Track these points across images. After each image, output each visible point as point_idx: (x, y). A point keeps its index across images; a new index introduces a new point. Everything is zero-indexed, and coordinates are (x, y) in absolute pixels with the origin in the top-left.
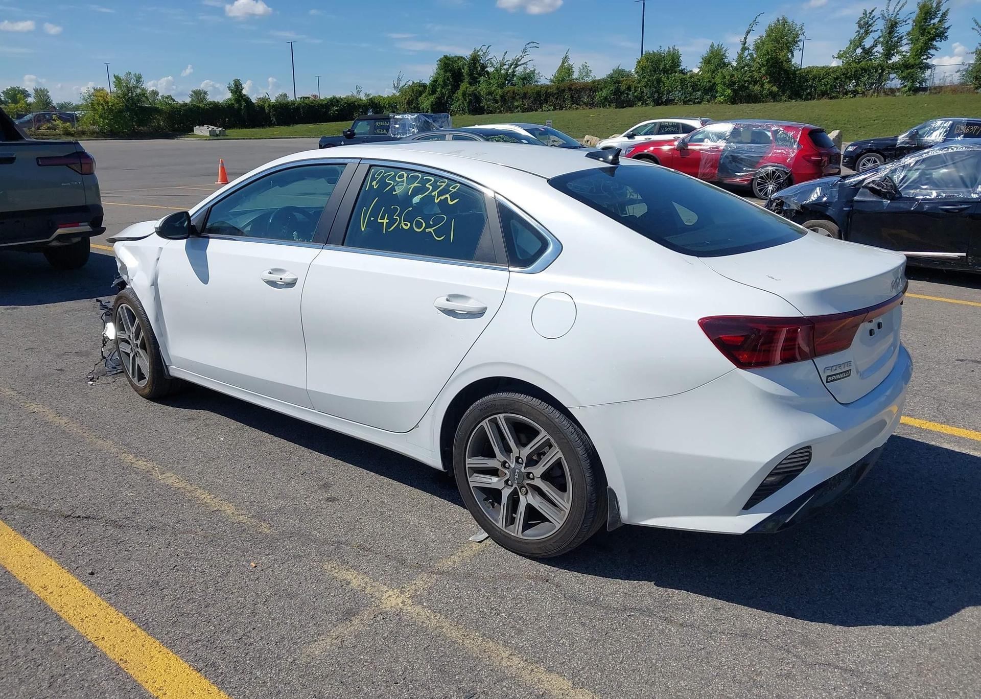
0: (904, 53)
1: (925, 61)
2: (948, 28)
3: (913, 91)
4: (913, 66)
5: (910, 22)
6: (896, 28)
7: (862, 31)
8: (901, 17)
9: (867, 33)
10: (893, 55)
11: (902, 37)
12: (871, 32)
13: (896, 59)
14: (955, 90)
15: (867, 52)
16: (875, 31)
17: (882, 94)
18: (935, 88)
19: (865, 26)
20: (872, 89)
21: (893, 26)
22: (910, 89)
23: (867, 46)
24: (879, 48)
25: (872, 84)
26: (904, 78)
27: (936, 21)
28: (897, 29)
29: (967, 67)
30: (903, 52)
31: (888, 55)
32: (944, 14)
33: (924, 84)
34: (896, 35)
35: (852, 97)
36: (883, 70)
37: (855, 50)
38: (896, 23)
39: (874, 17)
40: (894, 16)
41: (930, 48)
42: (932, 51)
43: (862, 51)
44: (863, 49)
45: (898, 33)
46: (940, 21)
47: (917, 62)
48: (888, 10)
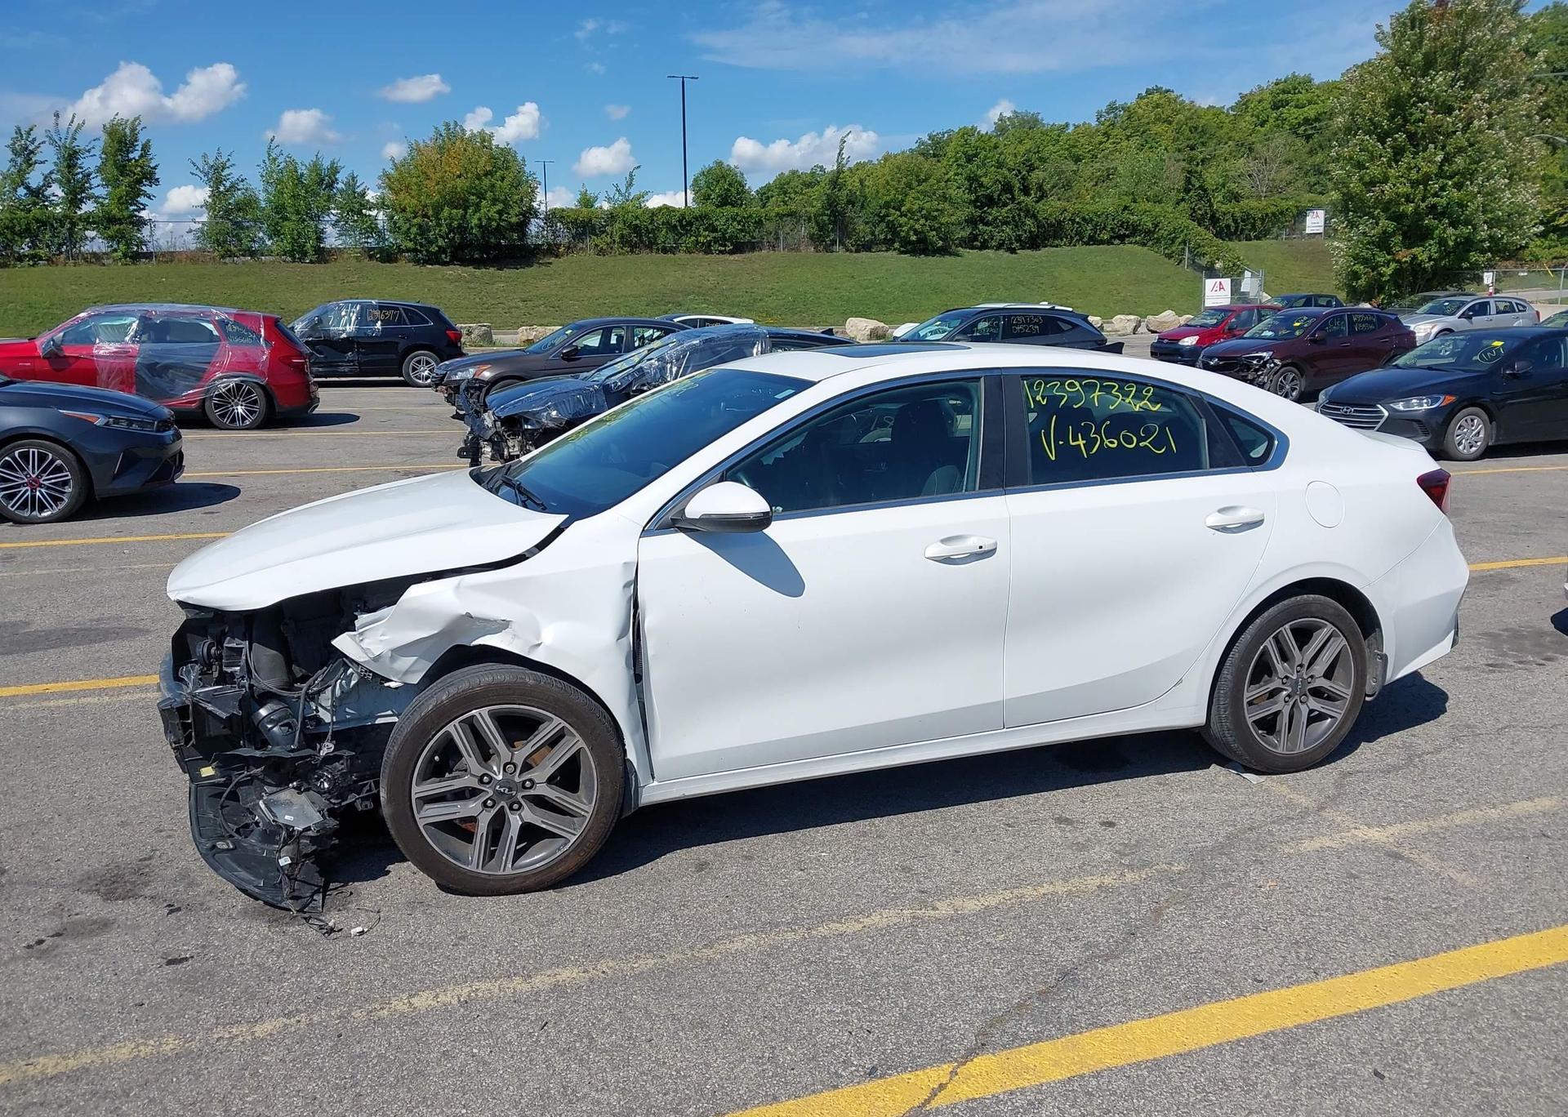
0: (101, 200)
1: (136, 213)
2: (155, 168)
3: (130, 257)
4: (119, 219)
5: (97, 151)
6: (77, 159)
7: (19, 160)
8: (81, 143)
9: (29, 163)
10: (82, 201)
11: (89, 175)
12: (36, 163)
13: (88, 207)
14: (193, 258)
15: (37, 194)
16: (42, 163)
17: (81, 261)
18: (163, 254)
19: (25, 155)
20: (61, 253)
21: (71, 158)
22: (125, 255)
23: (34, 185)
24: (57, 191)
25: (60, 245)
26: (111, 238)
27: (136, 155)
28: (79, 162)
29: (200, 225)
30: (98, 197)
31: (74, 200)
32: (146, 148)
33: (144, 247)
34: (79, 170)
35: (33, 266)
36: (74, 224)
37: (15, 190)
38: (76, 152)
39: (34, 139)
40: (68, 141)
41: (139, 195)
42: (142, 200)
43: (25, 191)
44: (28, 188)
45: (81, 168)
46: (141, 156)
47: (126, 213)
48: (57, 132)
